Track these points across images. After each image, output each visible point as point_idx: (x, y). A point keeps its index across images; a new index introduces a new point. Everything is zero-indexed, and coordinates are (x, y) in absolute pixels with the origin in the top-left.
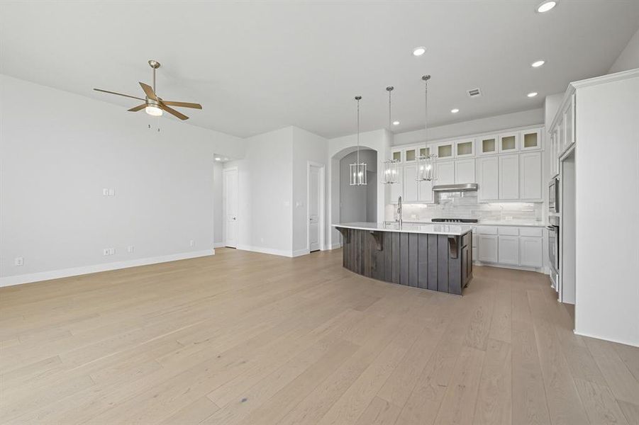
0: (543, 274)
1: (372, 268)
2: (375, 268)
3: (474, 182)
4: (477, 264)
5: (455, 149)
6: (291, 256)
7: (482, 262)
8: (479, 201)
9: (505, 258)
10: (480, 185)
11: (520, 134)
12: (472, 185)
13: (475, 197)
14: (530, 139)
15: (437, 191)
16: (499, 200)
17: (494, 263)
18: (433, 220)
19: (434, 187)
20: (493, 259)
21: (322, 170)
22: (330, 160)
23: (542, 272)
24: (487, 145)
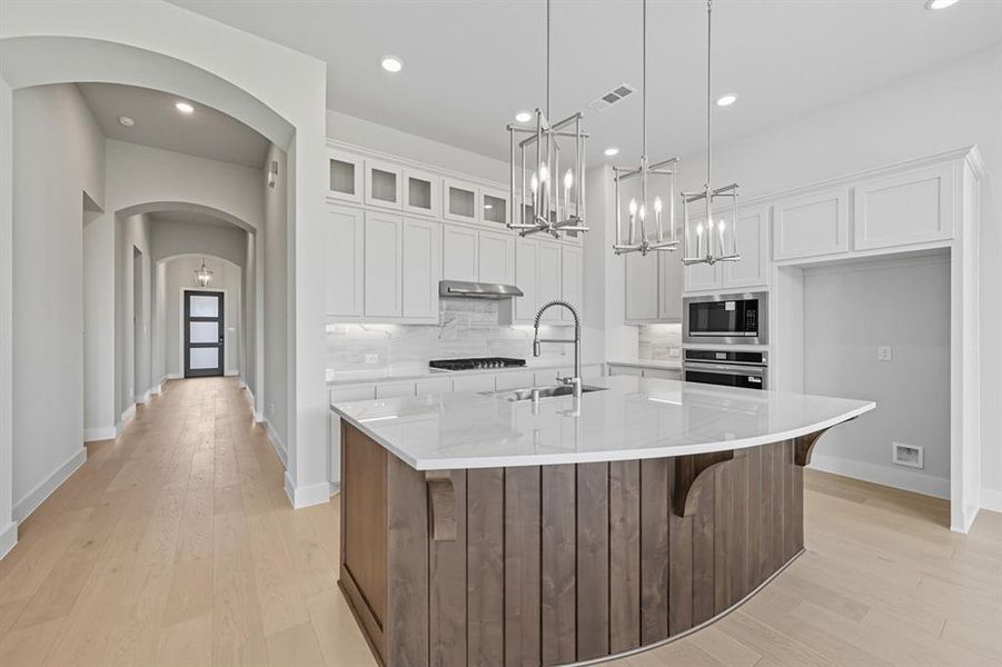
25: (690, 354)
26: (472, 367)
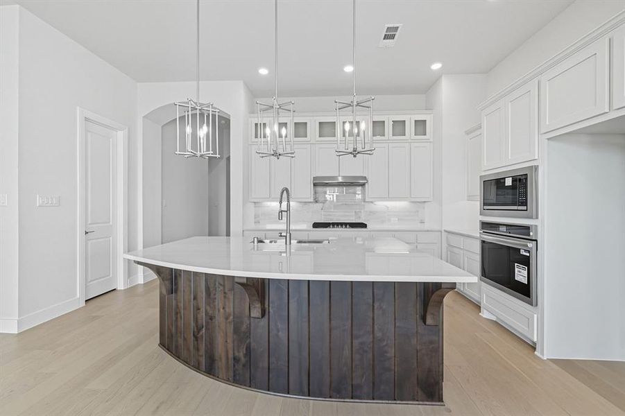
1: (236, 360)
2: (243, 360)
5: (340, 129)
6: (14, 330)
8: (367, 200)
11: (410, 119)
12: (360, 177)
14: (421, 125)
16: (389, 198)
18: (315, 226)
19: (314, 178)
21: (121, 135)
22: (140, 122)
24: (377, 127)
25: (485, 225)
26: (326, 227)
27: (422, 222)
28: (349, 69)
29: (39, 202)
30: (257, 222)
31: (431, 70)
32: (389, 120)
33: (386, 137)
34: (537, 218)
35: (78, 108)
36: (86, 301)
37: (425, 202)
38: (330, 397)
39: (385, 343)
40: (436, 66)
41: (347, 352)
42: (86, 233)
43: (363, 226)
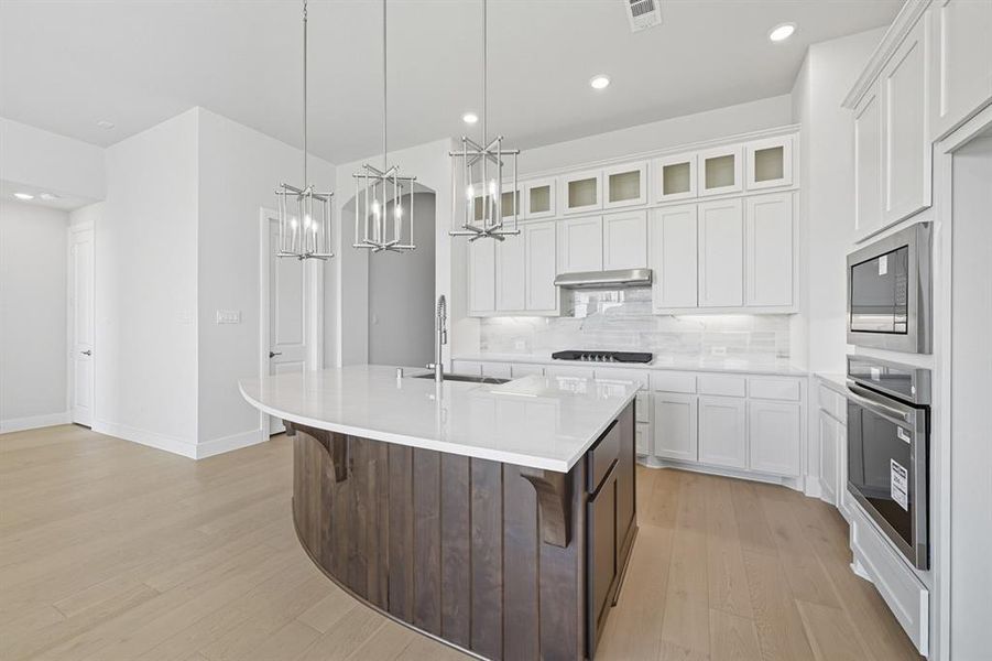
0: (801, 494)
2: (328, 536)
3: (645, 267)
4: (652, 464)
5: (603, 188)
6: (194, 457)
7: (663, 460)
8: (655, 311)
9: (714, 454)
10: (658, 274)
11: (745, 151)
12: (642, 271)
13: (647, 301)
14: (769, 161)
15: (568, 289)
16: (698, 307)
17: (690, 465)
18: (555, 356)
19: (559, 278)
20: (685, 454)
23: (799, 488)
24: (674, 177)
27: (782, 356)
28: (600, 83)
29: (219, 318)
30: (484, 348)
31: (772, 42)
32: (697, 160)
33: (692, 193)
34: (931, 353)
35: (261, 209)
36: (271, 436)
37: (790, 315)
38: (413, 624)
39: (487, 558)
40: (782, 33)
41: (434, 559)
42: (272, 355)
43: (646, 358)
